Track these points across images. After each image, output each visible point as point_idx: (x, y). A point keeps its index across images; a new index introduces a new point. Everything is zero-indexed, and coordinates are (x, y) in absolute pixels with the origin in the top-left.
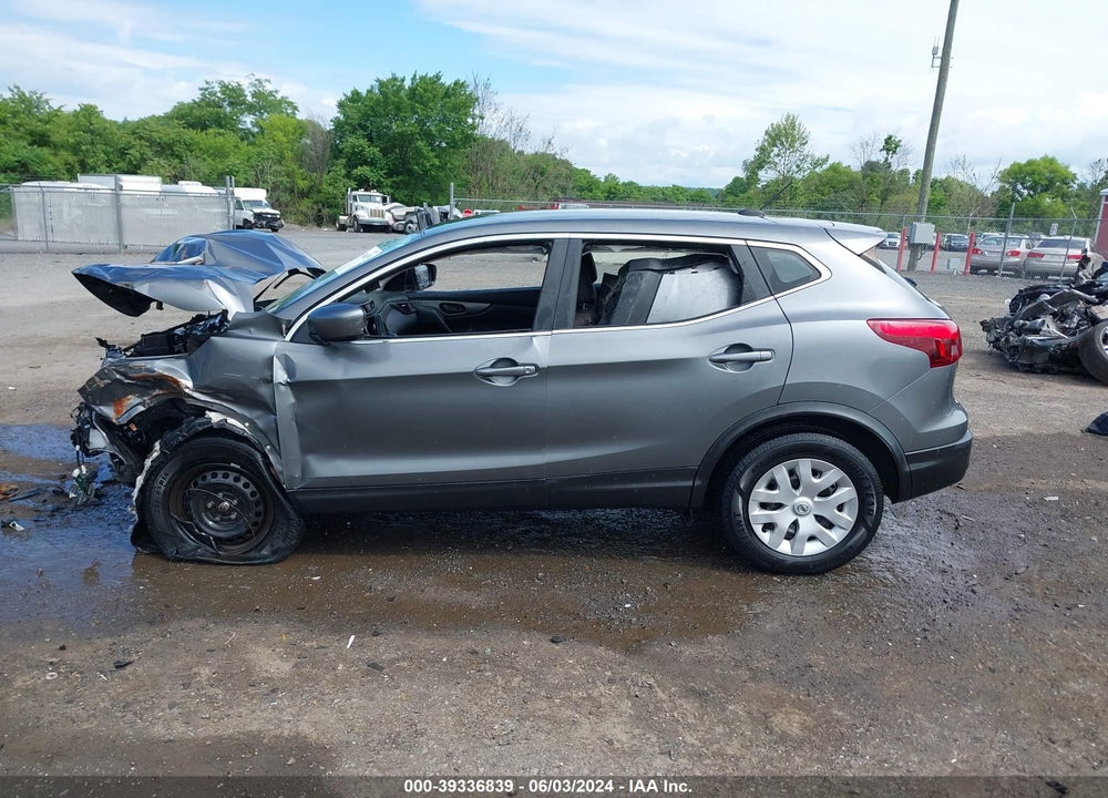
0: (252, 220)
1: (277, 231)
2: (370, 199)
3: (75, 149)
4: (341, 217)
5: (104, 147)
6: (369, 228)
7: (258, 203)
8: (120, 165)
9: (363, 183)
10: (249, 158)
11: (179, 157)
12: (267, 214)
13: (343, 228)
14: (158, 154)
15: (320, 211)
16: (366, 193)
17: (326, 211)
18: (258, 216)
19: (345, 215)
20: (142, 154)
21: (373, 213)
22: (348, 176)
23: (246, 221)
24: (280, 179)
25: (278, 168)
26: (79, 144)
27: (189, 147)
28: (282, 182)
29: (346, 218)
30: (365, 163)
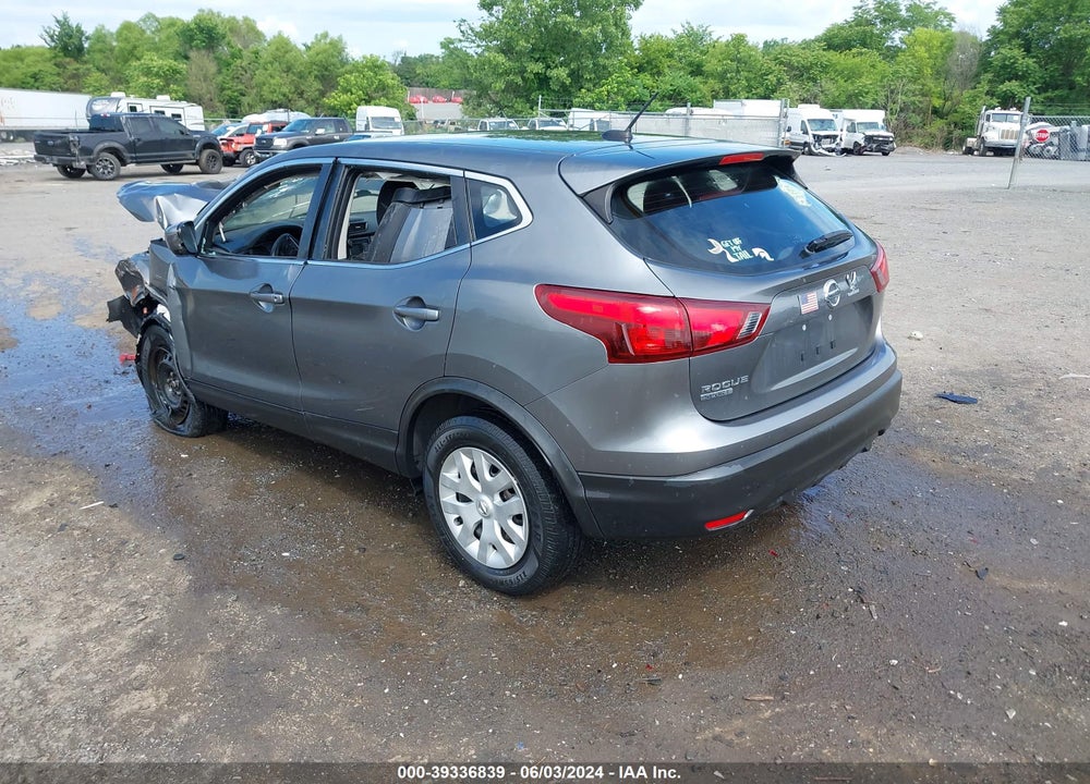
0: (862, 143)
1: (887, 154)
2: (1006, 118)
3: (722, 77)
4: (969, 139)
5: (746, 74)
6: (1001, 151)
7: (873, 125)
8: (758, 90)
9: (1008, 101)
10: (883, 77)
11: (814, 80)
12: (879, 136)
13: (970, 151)
14: (794, 78)
15: (950, 133)
16: (1003, 112)
17: (957, 133)
18: (869, 139)
19: (973, 137)
20: (778, 80)
21: (1005, 134)
22: (990, 93)
23: (856, 144)
24: (913, 99)
25: (912, 87)
26: (725, 72)
27: (825, 68)
28: (914, 103)
29: (974, 140)
30: (1016, 77)
